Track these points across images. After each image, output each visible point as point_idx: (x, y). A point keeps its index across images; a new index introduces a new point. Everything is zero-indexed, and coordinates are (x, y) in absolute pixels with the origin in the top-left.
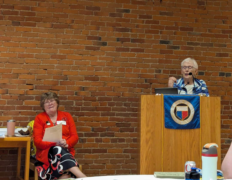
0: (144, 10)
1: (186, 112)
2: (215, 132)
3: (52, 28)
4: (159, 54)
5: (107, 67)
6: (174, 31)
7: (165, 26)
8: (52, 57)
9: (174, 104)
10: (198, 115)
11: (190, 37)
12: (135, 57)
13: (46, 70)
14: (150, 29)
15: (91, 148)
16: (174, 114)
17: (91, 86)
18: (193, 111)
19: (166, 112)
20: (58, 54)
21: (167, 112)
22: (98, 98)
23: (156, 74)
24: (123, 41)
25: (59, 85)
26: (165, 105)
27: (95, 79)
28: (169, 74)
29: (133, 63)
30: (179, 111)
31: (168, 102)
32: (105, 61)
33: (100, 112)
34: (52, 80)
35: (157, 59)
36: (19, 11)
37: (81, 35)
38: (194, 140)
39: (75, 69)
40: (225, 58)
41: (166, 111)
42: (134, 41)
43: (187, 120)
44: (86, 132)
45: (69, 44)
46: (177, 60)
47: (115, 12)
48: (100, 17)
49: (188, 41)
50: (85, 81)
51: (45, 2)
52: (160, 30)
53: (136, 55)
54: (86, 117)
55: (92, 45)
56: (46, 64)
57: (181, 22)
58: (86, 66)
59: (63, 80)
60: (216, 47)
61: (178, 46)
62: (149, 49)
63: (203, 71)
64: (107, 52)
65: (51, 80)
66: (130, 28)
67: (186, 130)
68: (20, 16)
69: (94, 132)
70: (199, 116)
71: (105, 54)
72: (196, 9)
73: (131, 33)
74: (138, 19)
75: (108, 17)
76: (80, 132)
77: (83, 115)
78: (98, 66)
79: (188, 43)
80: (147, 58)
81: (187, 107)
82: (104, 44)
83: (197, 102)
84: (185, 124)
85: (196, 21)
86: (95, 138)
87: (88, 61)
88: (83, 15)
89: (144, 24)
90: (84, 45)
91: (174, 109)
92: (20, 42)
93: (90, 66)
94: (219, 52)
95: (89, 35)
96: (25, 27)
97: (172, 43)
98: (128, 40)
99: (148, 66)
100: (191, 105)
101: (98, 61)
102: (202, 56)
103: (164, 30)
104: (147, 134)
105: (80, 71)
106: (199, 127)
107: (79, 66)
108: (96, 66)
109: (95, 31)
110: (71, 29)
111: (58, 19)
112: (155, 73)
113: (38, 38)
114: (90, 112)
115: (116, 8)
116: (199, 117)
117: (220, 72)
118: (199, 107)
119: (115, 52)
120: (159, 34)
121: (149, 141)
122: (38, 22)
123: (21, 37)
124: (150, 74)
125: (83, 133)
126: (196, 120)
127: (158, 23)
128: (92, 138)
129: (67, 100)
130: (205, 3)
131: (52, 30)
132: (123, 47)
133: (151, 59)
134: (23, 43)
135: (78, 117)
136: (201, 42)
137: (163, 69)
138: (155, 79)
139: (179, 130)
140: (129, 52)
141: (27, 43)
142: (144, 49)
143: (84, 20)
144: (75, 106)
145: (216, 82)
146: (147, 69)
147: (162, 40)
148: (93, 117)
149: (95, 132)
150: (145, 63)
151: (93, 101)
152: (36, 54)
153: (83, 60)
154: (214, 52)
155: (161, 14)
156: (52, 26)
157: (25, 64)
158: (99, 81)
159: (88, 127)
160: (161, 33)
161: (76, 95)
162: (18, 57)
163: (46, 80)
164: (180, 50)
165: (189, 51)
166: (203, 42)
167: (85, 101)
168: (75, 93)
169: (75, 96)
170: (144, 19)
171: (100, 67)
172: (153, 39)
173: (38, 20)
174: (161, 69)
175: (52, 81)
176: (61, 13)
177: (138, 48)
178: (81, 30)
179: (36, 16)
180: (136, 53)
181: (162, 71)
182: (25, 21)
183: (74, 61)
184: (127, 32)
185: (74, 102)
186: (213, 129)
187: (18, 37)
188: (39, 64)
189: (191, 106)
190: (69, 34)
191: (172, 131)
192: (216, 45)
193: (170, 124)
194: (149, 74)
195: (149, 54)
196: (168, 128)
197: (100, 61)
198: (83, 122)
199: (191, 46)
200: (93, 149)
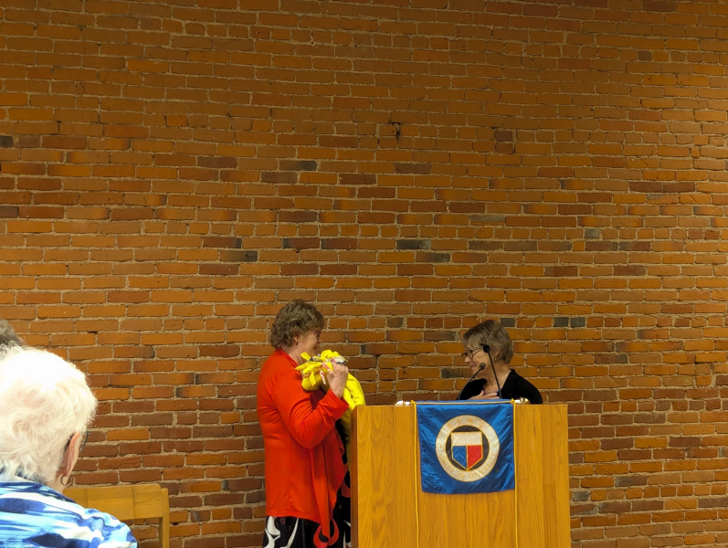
0: (354, 161)
1: (478, 447)
2: (554, 497)
3: (107, 221)
4: (396, 276)
5: (259, 317)
6: (434, 214)
7: (411, 201)
8: (111, 298)
9: (445, 427)
10: (509, 456)
11: (477, 227)
12: (333, 288)
13: (96, 333)
14: (371, 211)
15: (223, 535)
16: (445, 454)
17: (218, 371)
18: (495, 446)
19: (424, 451)
20: (126, 289)
21: (428, 450)
22: (239, 401)
23: (391, 329)
24: (299, 245)
25: (132, 372)
26: (420, 432)
27: (227, 351)
28: (425, 329)
29: (329, 303)
30: (458, 445)
31: (429, 422)
32: (254, 302)
33: (245, 438)
34: (113, 358)
35: (392, 289)
36: (16, 177)
37: (187, 234)
38: (501, 521)
39: (174, 327)
40: (570, 278)
41: (423, 446)
42: (328, 245)
43: (481, 468)
44: (208, 494)
45: (153, 262)
46: (444, 290)
47: (276, 168)
48: (237, 183)
49: (472, 240)
50: (203, 358)
51: (86, 150)
52: (397, 214)
53: (336, 283)
54: (205, 453)
55: (218, 262)
56: (95, 319)
57: (451, 188)
58: (204, 318)
59: (142, 359)
60: (544, 252)
61: (445, 252)
62: (371, 263)
63: (512, 316)
64: (258, 277)
65: (110, 359)
66: (318, 211)
67: (479, 495)
68: (18, 190)
69: (228, 492)
70: (512, 458)
71: (254, 284)
72: (492, 153)
73: (321, 224)
74: (337, 185)
75: (259, 183)
76: (193, 495)
77: (199, 447)
78: (235, 317)
79: (473, 245)
80: (365, 290)
81: (479, 434)
82: (250, 257)
83: (505, 420)
84: (476, 481)
85: (492, 185)
86: (232, 507)
87: (208, 304)
88: (191, 181)
89: (355, 199)
90: (194, 262)
91: (445, 441)
92: (22, 261)
93: (213, 316)
94: (553, 265)
95: (210, 234)
96: (34, 220)
97: (430, 246)
98: (314, 243)
99: (367, 311)
100: (490, 428)
101: (236, 302)
102: (509, 276)
103: (409, 212)
104: (374, 509)
105: (187, 332)
106: (511, 486)
107: (184, 318)
108: (230, 318)
109: (223, 222)
110: (159, 221)
111: (124, 195)
112: (387, 328)
113: (71, 248)
114: (217, 439)
115: (278, 160)
116: (511, 461)
117: (556, 316)
118: (510, 434)
119: (280, 276)
120: (396, 223)
121: (381, 527)
122: (67, 205)
123: (24, 247)
124: (374, 330)
125: (201, 495)
126: (505, 468)
127: (391, 193)
128: (226, 507)
129: (155, 412)
130: (514, 136)
131: (107, 224)
132: (300, 262)
133: (375, 290)
134: (31, 263)
135: (184, 454)
136: (506, 240)
137: (409, 316)
138: (387, 342)
139: (458, 496)
140: (318, 275)
141: (40, 262)
142: (355, 266)
143: (194, 194)
144: (177, 426)
145: (546, 342)
146: (366, 317)
147: (403, 238)
148: (227, 451)
149: (231, 491)
150: (361, 303)
151: (224, 410)
152: (67, 293)
153: (193, 304)
154: (539, 265)
155: (399, 169)
156: (108, 215)
157: (37, 319)
158: (238, 357)
159: (212, 479)
160: (401, 220)
161: (178, 396)
162: (18, 304)
163: (97, 360)
164: (450, 263)
165: (475, 264)
166: (512, 240)
167: (203, 412)
168: (175, 390)
169: (175, 398)
170: (355, 186)
171: (242, 318)
172: (380, 236)
173: (69, 200)
174: (402, 316)
175: (113, 362)
176: (130, 179)
177: (340, 262)
178: (186, 222)
179: (62, 190)
180: (335, 277)
181: (405, 322)
182: (32, 205)
183: (171, 306)
184: (310, 223)
185: (175, 416)
186: (549, 490)
187: (14, 248)
188: (75, 320)
189: (490, 432)
190: (153, 234)
191: (441, 501)
192: (545, 247)
193: (436, 482)
194: (371, 330)
195: (370, 277)
196: (431, 492)
197: (241, 303)
198: (200, 467)
199: (480, 252)
200: (228, 538)
